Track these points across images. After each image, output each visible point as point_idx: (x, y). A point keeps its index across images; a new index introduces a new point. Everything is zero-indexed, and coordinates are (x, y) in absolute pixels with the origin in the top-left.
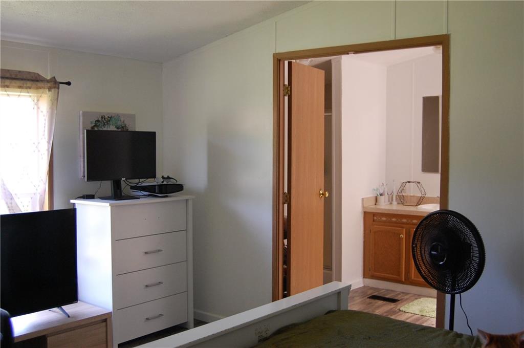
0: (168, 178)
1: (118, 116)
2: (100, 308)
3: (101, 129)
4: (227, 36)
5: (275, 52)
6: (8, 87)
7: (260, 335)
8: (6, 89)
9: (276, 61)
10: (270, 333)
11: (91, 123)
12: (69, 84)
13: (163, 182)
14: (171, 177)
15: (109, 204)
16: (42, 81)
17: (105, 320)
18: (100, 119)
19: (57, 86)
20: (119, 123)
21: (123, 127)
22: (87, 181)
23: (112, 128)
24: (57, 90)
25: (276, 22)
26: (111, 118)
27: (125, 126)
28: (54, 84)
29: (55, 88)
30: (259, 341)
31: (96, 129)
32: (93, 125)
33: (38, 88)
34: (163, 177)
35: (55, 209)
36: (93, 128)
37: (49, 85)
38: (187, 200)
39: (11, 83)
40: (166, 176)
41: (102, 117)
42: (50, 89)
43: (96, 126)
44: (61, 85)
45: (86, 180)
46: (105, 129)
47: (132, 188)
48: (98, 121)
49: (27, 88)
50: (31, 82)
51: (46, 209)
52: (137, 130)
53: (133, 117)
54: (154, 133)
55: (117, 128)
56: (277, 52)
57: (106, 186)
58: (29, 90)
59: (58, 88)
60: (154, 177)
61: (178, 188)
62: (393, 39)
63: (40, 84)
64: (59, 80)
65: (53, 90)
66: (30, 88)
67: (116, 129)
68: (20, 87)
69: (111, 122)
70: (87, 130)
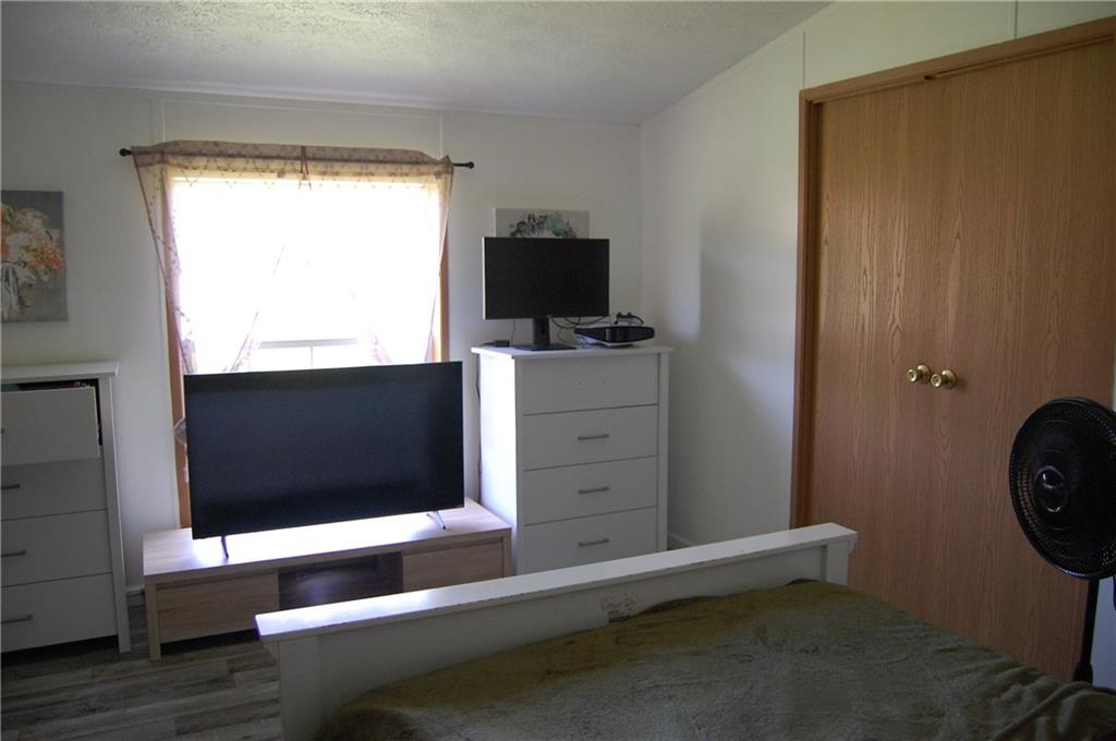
0: (630, 316)
1: (558, 215)
2: (497, 520)
3: (527, 236)
4: (729, 67)
5: (801, 89)
6: (372, 174)
7: (610, 610)
8: (371, 178)
9: (804, 103)
10: (636, 609)
11: (511, 226)
12: (471, 165)
13: (616, 323)
14: (633, 314)
15: (510, 357)
16: (426, 163)
17: (502, 539)
18: (526, 221)
19: (450, 169)
20: (560, 227)
21: (566, 233)
22: (487, 318)
23: (547, 234)
24: (450, 176)
25: (804, 33)
26: (545, 217)
27: (571, 230)
28: (447, 167)
29: (447, 172)
30: (611, 621)
31: (519, 236)
32: (514, 229)
33: (420, 174)
34: (619, 316)
35: (452, 360)
36: (513, 234)
37: (437, 169)
38: (659, 354)
39: (378, 168)
40: (624, 314)
41: (529, 218)
42: (438, 175)
43: (519, 231)
44: (456, 168)
45: (484, 317)
46: (534, 236)
47: (578, 331)
48: (523, 223)
49: (402, 175)
50: (410, 166)
51: (439, 360)
52: (591, 237)
53: (585, 216)
54: (606, 242)
55: (557, 235)
56: (807, 87)
57: (525, 327)
58: (405, 178)
59: (452, 174)
60: (605, 313)
61: (647, 333)
62: (1010, 37)
63: (423, 168)
64: (454, 161)
65: (443, 176)
66: (407, 175)
67: (553, 236)
68: (392, 174)
69: (545, 225)
70: (486, 239)
